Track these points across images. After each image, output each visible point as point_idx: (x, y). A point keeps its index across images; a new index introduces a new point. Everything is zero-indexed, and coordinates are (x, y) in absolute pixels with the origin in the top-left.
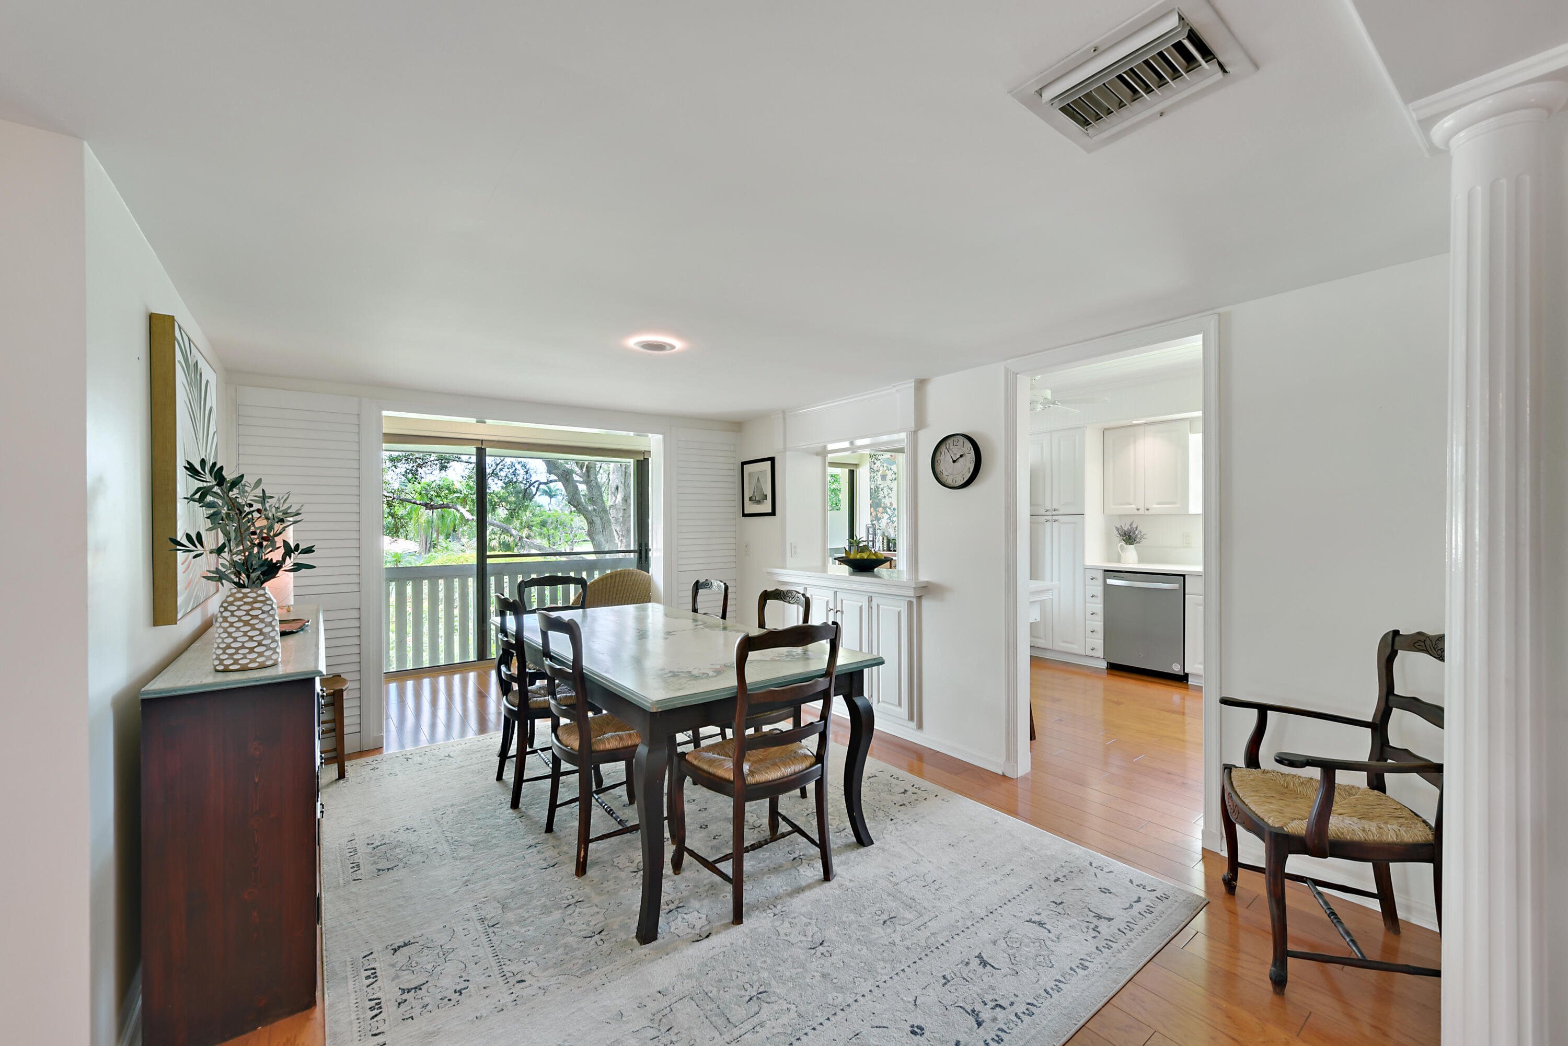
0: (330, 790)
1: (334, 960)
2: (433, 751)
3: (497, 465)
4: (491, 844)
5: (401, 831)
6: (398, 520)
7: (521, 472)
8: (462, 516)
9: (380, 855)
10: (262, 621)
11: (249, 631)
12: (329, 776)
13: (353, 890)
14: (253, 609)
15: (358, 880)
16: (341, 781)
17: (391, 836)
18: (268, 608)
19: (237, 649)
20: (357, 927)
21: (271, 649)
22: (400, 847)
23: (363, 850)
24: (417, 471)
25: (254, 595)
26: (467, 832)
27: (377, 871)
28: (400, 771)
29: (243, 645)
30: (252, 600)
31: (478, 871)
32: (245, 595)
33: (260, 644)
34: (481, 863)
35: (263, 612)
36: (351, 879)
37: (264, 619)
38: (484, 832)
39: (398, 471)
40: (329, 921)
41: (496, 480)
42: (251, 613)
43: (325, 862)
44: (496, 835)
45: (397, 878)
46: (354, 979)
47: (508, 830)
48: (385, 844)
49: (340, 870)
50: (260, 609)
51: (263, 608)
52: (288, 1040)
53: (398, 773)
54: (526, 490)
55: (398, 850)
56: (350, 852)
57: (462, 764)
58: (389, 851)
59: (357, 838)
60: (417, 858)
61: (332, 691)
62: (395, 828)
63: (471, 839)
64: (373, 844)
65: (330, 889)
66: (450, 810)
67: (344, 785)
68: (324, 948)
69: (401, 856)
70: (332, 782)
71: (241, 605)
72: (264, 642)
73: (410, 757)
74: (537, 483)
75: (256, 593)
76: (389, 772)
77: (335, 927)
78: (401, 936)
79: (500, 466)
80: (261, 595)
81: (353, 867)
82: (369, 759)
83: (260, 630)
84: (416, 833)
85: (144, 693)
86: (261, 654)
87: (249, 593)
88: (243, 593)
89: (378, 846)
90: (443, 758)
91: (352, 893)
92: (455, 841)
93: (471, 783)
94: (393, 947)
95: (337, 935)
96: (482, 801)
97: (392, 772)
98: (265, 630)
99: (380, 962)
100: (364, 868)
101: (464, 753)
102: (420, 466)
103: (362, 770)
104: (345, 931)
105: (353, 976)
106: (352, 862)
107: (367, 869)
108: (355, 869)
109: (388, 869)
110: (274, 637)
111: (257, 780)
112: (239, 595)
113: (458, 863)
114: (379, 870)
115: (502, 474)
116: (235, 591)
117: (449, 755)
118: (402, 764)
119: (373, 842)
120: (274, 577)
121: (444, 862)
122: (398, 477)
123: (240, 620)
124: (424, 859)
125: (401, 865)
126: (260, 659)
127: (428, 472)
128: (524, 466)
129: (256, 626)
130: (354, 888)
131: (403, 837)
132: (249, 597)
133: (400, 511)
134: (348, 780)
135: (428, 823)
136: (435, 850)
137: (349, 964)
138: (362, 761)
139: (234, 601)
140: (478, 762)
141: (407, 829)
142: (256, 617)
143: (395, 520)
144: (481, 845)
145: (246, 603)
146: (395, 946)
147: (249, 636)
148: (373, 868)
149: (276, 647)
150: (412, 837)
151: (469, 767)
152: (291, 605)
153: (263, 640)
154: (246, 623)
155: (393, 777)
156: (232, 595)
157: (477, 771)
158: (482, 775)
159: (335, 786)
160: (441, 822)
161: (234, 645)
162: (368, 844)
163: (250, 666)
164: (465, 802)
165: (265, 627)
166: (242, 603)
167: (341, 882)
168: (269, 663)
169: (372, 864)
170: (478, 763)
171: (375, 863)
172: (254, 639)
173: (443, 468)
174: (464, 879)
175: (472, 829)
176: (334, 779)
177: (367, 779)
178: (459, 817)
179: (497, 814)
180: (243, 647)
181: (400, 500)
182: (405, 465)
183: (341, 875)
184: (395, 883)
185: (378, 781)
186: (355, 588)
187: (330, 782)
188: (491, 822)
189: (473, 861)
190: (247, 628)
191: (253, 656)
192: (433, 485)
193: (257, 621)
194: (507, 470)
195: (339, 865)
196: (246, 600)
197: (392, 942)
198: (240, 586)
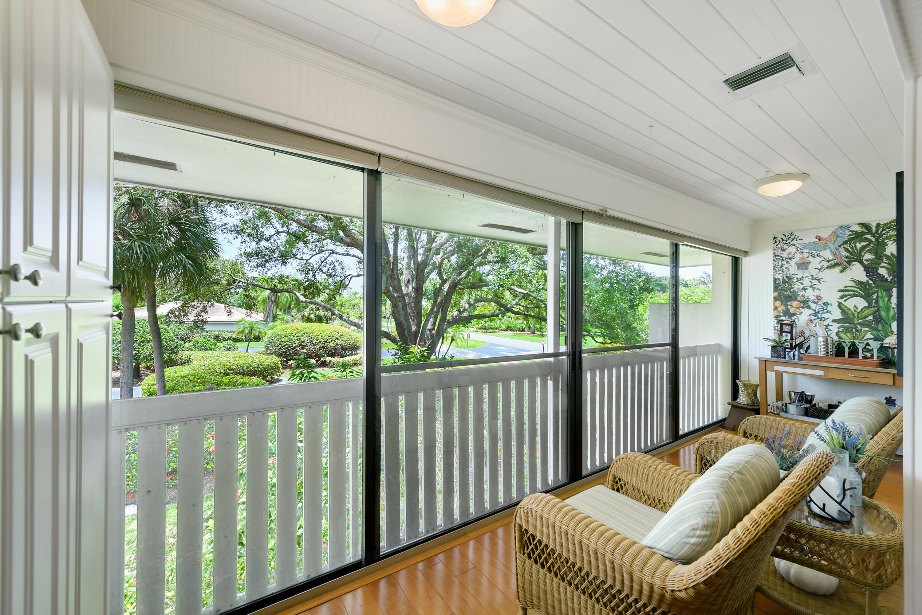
3: (322, 262)
6: (251, 300)
7: (339, 268)
8: (298, 298)
24: (265, 264)
39: (251, 264)
41: (320, 273)
54: (342, 281)
74: (350, 276)
79: (323, 264)
102: (267, 261)
115: (325, 269)
127: (272, 266)
128: (341, 264)
133: (253, 294)
143: (249, 300)
173: (284, 263)
181: (253, 285)
192: (277, 275)
194: (329, 266)
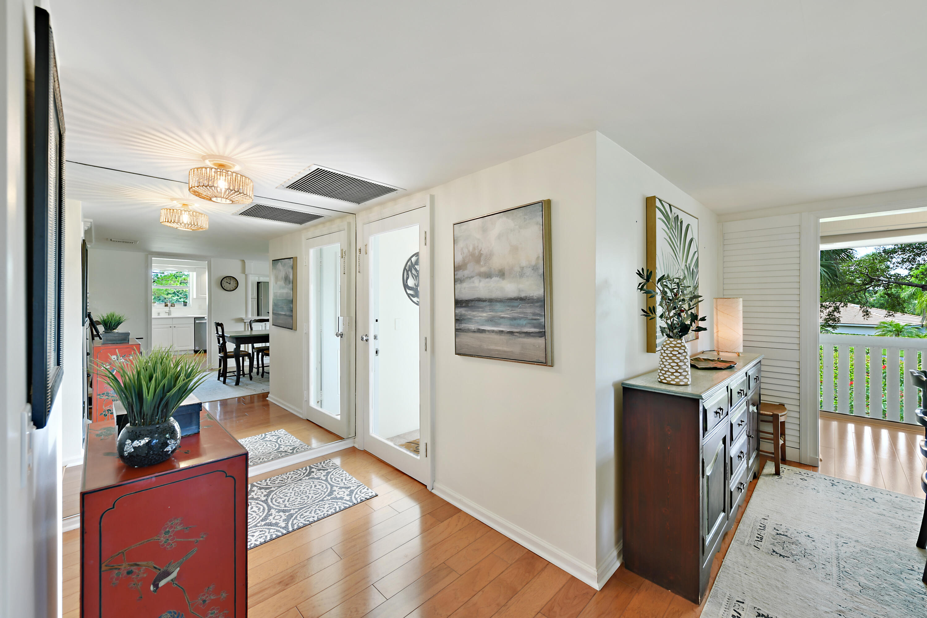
0: (767, 478)
1: (720, 587)
2: (859, 488)
4: (882, 598)
5: (803, 535)
6: (895, 300)
9: (779, 541)
10: (678, 358)
11: (671, 363)
12: (770, 470)
13: (751, 552)
14: (674, 351)
15: (757, 547)
16: (776, 477)
17: (793, 533)
18: (683, 351)
19: (666, 371)
20: (742, 578)
21: (683, 375)
22: (796, 545)
23: (769, 530)
25: (675, 343)
26: (861, 572)
27: (772, 551)
28: (822, 490)
29: (668, 370)
30: (673, 345)
31: (857, 611)
32: (671, 343)
33: (677, 371)
34: (864, 607)
35: (679, 353)
36: (753, 543)
37: (679, 357)
38: (880, 583)
40: (728, 560)
42: (673, 353)
43: (743, 522)
44: (892, 594)
45: (784, 566)
46: (725, 610)
47: (908, 598)
48: (786, 536)
49: (749, 534)
50: (677, 351)
51: (679, 351)
52: (678, 611)
53: (820, 491)
55: (794, 546)
56: (760, 526)
57: (884, 512)
58: (787, 543)
59: (769, 520)
60: (804, 562)
61: (772, 413)
62: (800, 530)
63: (863, 580)
64: (778, 530)
65: (738, 542)
66: (853, 544)
67: (777, 480)
68: (718, 575)
69: (794, 553)
70: (770, 474)
71: (668, 348)
72: (679, 371)
73: (837, 484)
75: (676, 342)
76: (813, 487)
77: (729, 567)
78: (768, 609)
80: (679, 343)
81: (758, 538)
82: (803, 471)
83: (677, 363)
84: (813, 543)
85: (627, 384)
86: (677, 377)
87: (673, 341)
88: (670, 341)
89: (780, 534)
90: (866, 498)
91: (749, 553)
92: (846, 572)
93: (885, 533)
94: (759, 611)
95: (728, 573)
96: (890, 555)
97: (816, 488)
98: (679, 364)
99: (745, 613)
100: (765, 543)
101: (890, 504)
103: (794, 476)
104: (734, 575)
105: (726, 607)
106: (759, 533)
107: (765, 545)
108: (759, 539)
109: (781, 555)
110: (685, 369)
111: (669, 448)
112: (668, 342)
113: (840, 590)
114: (774, 551)
116: (667, 339)
117: (874, 499)
118: (826, 487)
119: (778, 529)
120: (687, 334)
121: (828, 581)
122: (895, 265)
123: (667, 356)
124: (812, 567)
125: (791, 559)
126: (677, 380)
129: (675, 361)
130: (752, 551)
131: (802, 539)
132: (673, 344)
133: (896, 292)
134: (781, 478)
135: (827, 542)
136: (823, 566)
137: (727, 597)
138: (797, 470)
139: (666, 345)
140: (902, 518)
141: (809, 536)
142: (675, 355)
143: (892, 299)
144: (871, 592)
145: (670, 347)
146: (761, 612)
147: (671, 366)
148: (771, 547)
149: (687, 375)
150: (810, 545)
151: (890, 519)
152: (741, 353)
153: (679, 369)
154: (670, 358)
155: (815, 492)
156: (666, 341)
157: (898, 526)
158: (901, 533)
159: (771, 478)
160: (839, 548)
161: (665, 369)
162: (775, 529)
163: (671, 382)
164: (870, 546)
165: (680, 362)
166: (669, 346)
167: (746, 542)
168: (682, 383)
169: (771, 544)
170: (902, 521)
171: (773, 544)
172: (674, 367)
174: (840, 608)
175: (868, 572)
176: (772, 473)
177: (795, 484)
178: (858, 555)
179: (903, 576)
180: (668, 371)
181: (896, 283)
182: (902, 256)
183: (748, 537)
184: (781, 569)
185: (802, 489)
186: (796, 347)
187: (769, 473)
188: (893, 580)
189: (856, 599)
190: (671, 361)
191: (673, 377)
193: (675, 358)
195: (750, 530)
196: (671, 345)
197: (759, 608)
198: (669, 336)
